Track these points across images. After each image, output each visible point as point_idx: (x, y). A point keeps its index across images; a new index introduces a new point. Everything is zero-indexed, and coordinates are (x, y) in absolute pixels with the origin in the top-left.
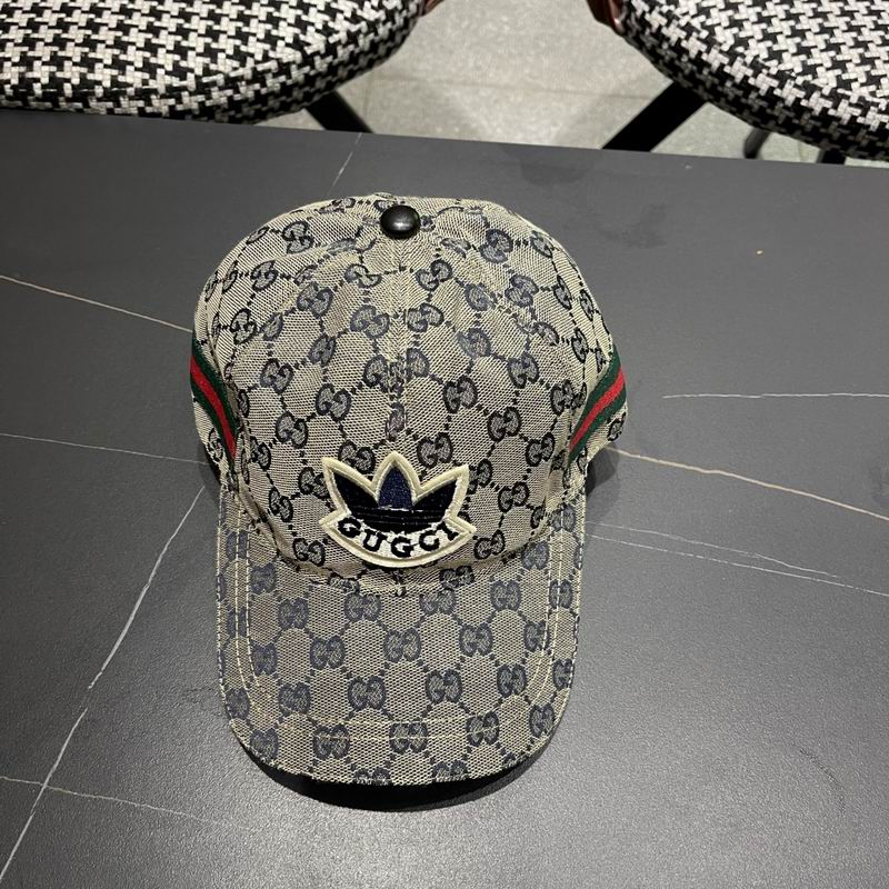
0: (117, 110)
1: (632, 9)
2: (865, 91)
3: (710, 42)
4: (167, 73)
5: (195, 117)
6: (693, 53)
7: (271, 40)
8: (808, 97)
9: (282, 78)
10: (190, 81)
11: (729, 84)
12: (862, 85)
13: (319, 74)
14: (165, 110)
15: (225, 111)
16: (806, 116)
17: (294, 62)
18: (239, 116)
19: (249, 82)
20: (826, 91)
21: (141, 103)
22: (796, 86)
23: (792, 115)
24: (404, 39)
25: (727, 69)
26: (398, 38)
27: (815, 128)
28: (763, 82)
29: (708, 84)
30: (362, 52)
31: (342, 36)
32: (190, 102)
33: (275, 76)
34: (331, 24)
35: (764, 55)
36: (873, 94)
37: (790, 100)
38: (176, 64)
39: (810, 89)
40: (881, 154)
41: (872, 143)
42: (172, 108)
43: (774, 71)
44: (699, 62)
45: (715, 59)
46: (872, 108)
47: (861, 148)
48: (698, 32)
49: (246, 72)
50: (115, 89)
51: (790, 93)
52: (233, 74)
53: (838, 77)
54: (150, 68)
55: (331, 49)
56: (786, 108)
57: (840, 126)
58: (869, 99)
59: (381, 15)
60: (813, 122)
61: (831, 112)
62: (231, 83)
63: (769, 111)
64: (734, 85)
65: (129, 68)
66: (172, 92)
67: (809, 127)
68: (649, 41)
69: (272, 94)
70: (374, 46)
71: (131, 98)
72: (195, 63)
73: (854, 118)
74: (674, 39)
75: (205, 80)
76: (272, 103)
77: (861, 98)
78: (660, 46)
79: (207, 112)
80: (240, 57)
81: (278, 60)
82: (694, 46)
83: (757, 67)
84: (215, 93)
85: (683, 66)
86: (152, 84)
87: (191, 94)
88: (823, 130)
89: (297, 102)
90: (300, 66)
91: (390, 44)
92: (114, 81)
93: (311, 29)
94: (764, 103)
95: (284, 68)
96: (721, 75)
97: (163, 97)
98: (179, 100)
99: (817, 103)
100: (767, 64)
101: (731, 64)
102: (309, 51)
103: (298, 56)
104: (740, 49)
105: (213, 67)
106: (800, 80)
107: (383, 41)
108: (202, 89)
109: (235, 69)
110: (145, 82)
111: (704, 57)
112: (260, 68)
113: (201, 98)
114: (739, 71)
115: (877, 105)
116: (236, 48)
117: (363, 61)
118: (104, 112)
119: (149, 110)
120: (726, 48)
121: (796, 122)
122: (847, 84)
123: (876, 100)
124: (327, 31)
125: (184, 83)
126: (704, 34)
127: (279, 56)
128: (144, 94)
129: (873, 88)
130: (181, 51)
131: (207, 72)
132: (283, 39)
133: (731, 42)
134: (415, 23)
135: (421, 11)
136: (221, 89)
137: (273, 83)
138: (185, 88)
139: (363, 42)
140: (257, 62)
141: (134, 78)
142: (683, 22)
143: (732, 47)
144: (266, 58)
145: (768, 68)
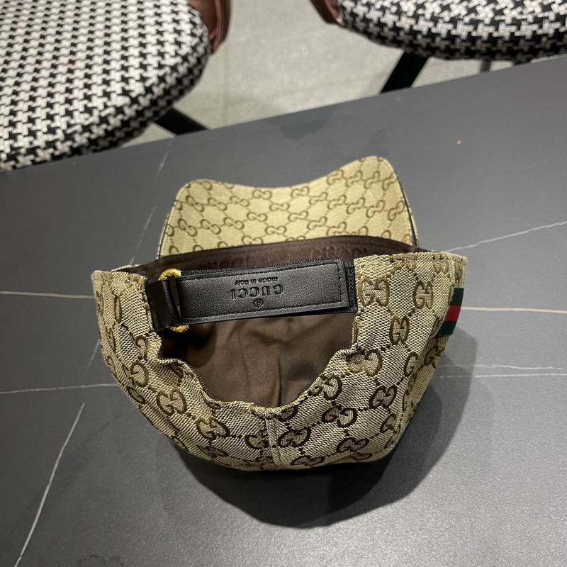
0: (18, 165)
1: (344, 8)
2: (515, 13)
3: (399, 13)
4: (44, 133)
5: (70, 156)
6: (390, 24)
7: (107, 94)
8: (476, 29)
9: (120, 117)
10: (60, 135)
11: (419, 37)
12: (512, 9)
13: (145, 108)
14: (48, 157)
15: (88, 148)
16: (479, 42)
17: (125, 105)
18: (99, 148)
19: (98, 125)
20: (487, 21)
21: (32, 157)
22: (465, 24)
23: (468, 44)
24: (201, 72)
25: (415, 28)
26: (196, 72)
27: (488, 49)
28: (442, 28)
29: (407, 42)
30: (172, 87)
31: (154, 80)
32: (63, 147)
33: (115, 116)
34: (145, 75)
35: (438, 10)
36: (521, 13)
37: (464, 35)
38: (49, 127)
39: (475, 23)
40: (541, 53)
41: (531, 48)
42: (52, 155)
43: (447, 19)
44: (396, 29)
45: (405, 23)
46: (523, 23)
47: (525, 53)
48: (389, 9)
49: (95, 119)
50: (13, 153)
51: (462, 30)
52: (86, 123)
53: (494, 10)
54: (32, 133)
55: (148, 90)
56: (463, 41)
57: (505, 42)
58: (519, 17)
59: (179, 60)
60: (485, 45)
61: (495, 34)
62: (86, 128)
63: (452, 47)
64: (424, 37)
65: (20, 137)
66: (50, 144)
67: (484, 50)
68: (361, 25)
69: (116, 129)
70: (179, 81)
71: (25, 155)
72: (60, 122)
73: (512, 34)
74: (375, 19)
75: (69, 131)
76: (118, 134)
77: (514, 19)
78: (368, 26)
79: (76, 151)
80: (88, 110)
81: (115, 107)
82: (389, 19)
83: (435, 19)
84: (78, 138)
85: (386, 35)
86: (36, 143)
87: (62, 142)
88: (494, 49)
89: (135, 129)
90: (130, 106)
91: (191, 77)
92: (12, 148)
93: (132, 81)
94: (447, 43)
95: (119, 110)
96: (413, 33)
97: (45, 149)
98: (55, 148)
99: (483, 31)
100: (441, 15)
101: (417, 22)
102: (133, 95)
103: (126, 100)
104: (420, 11)
105: (72, 122)
106: (467, 19)
107: (185, 76)
108: (69, 137)
109: (87, 119)
110: (31, 143)
111: (398, 24)
112: (103, 114)
113: (69, 143)
114: (423, 26)
115: (526, 20)
116: (85, 106)
117: (174, 92)
118: (10, 169)
119: (38, 160)
120: (411, 14)
121: (473, 48)
122: (501, 12)
123: (524, 17)
124: (143, 79)
125: (56, 137)
126: (394, 9)
127: (115, 103)
128: (32, 151)
129: (519, 9)
130: (50, 117)
131: (69, 126)
132: (114, 92)
133: (413, 8)
134: (206, 60)
135: (209, 51)
136: (81, 134)
137: (115, 122)
138: (57, 140)
139: (171, 80)
140: (100, 111)
141: (23, 142)
142: (378, 5)
143: (415, 12)
144: (106, 106)
145: (443, 18)
